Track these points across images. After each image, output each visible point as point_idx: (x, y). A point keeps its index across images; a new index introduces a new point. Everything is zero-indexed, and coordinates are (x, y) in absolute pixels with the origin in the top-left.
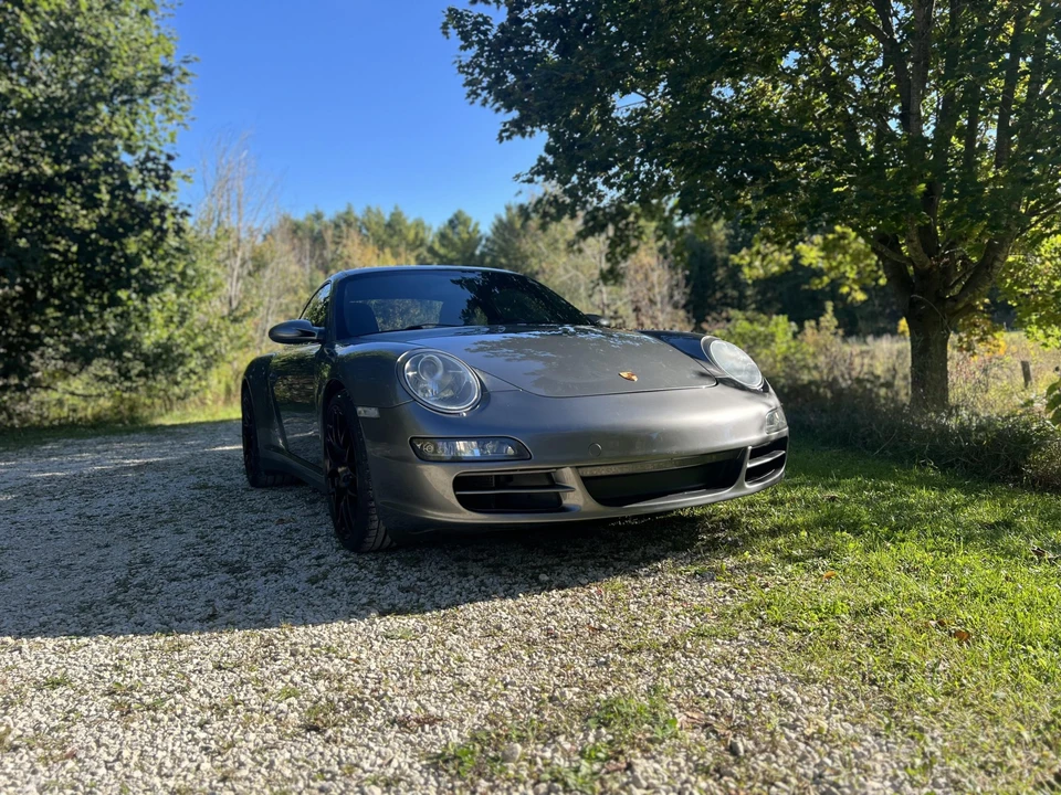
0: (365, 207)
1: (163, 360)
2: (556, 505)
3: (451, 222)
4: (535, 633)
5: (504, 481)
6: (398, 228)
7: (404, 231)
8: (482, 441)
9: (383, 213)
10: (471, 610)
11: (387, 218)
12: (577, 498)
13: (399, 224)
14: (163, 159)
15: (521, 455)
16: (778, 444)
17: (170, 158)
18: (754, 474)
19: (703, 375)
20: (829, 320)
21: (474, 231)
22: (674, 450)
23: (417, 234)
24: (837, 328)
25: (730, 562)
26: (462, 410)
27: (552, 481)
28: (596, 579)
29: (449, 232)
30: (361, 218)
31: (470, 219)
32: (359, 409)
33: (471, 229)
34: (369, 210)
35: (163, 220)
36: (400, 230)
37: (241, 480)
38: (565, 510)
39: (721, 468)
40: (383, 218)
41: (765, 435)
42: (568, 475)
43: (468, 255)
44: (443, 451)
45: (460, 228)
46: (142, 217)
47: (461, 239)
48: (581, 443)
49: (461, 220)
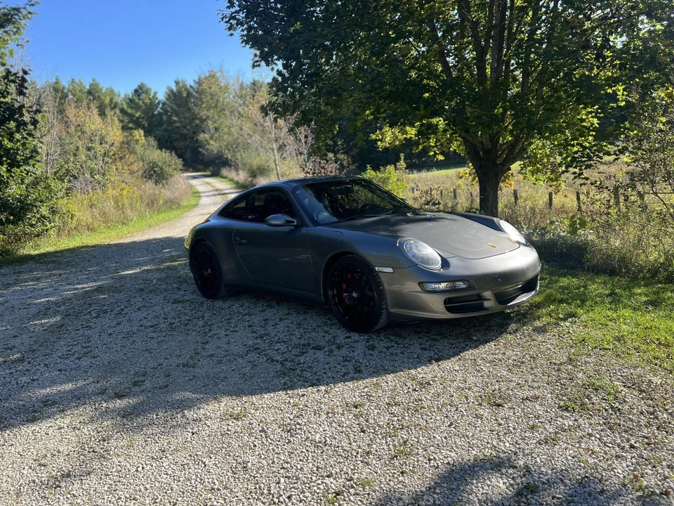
0: (70, 80)
2: (481, 308)
3: (136, 91)
6: (96, 95)
7: (102, 97)
9: (84, 84)
11: (88, 87)
12: (491, 304)
13: (97, 92)
17: (25, 72)
20: (402, 164)
21: (153, 97)
23: (111, 100)
24: (406, 168)
27: (480, 298)
29: (136, 98)
30: (67, 86)
31: (150, 89)
32: (377, 268)
33: (151, 97)
34: (73, 81)
36: (99, 96)
38: (486, 309)
40: (84, 87)
42: (489, 295)
43: (150, 114)
44: (434, 287)
45: (143, 96)
47: (145, 104)
49: (144, 90)
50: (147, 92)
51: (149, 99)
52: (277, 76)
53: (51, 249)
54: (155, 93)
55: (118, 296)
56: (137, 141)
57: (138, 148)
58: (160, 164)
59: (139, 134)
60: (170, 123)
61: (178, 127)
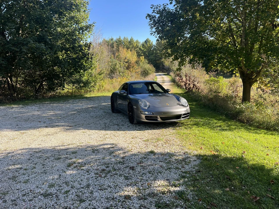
0: (124, 38)
2: (157, 120)
3: (145, 41)
4: (153, 133)
5: (151, 117)
6: (132, 43)
8: (148, 112)
10: (146, 131)
12: (159, 120)
15: (153, 114)
16: (188, 113)
18: (183, 117)
19: (178, 104)
22: (172, 114)
23: (137, 44)
25: (178, 128)
26: (146, 108)
27: (157, 117)
28: (161, 129)
29: (145, 44)
32: (134, 106)
35: (88, 56)
38: (158, 121)
39: (179, 117)
40: (128, 40)
41: (185, 112)
42: (158, 117)
43: (149, 50)
44: (144, 113)
46: (85, 55)
47: (148, 46)
48: (160, 113)
49: (148, 41)
50: (149, 42)
51: (150, 44)
54: (152, 42)
55: (94, 109)
56: (142, 60)
57: (141, 64)
58: (147, 69)
59: (142, 58)
60: (156, 53)
61: (159, 55)
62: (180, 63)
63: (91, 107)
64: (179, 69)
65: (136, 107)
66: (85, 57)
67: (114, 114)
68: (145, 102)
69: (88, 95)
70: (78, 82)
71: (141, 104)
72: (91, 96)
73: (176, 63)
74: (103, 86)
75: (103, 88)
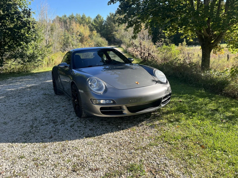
0: (76, 14)
1: (32, 57)
2: (121, 113)
3: (97, 17)
4: (117, 144)
5: (110, 108)
6: (84, 19)
7: (86, 20)
8: (106, 100)
9: (80, 15)
11: (81, 16)
12: (126, 112)
13: (84, 18)
14: (28, 10)
15: (114, 103)
17: (30, 10)
20: (185, 43)
21: (102, 19)
23: (89, 20)
24: (186, 45)
27: (121, 108)
29: (96, 19)
30: (75, 16)
31: (101, 16)
32: (79, 90)
33: (101, 19)
34: (77, 14)
35: (30, 25)
36: (85, 19)
37: (53, 92)
38: (123, 114)
40: (80, 16)
41: (166, 94)
42: (124, 107)
43: (101, 25)
45: (99, 19)
46: (25, 24)
47: (99, 21)
48: (127, 100)
49: (99, 17)
50: (100, 17)
51: (101, 20)
52: (119, 8)
53: (43, 71)
54: (103, 18)
55: (33, 90)
56: (94, 34)
57: (94, 38)
58: (100, 43)
59: (95, 32)
60: (107, 28)
61: (110, 30)
62: (135, 29)
63: (30, 88)
64: (134, 36)
65: (82, 91)
66: (26, 25)
67: (57, 97)
68: (98, 81)
69: (35, 71)
70: (22, 56)
71: (91, 85)
72: (39, 71)
73: (131, 29)
74: (53, 60)
75: (53, 62)
